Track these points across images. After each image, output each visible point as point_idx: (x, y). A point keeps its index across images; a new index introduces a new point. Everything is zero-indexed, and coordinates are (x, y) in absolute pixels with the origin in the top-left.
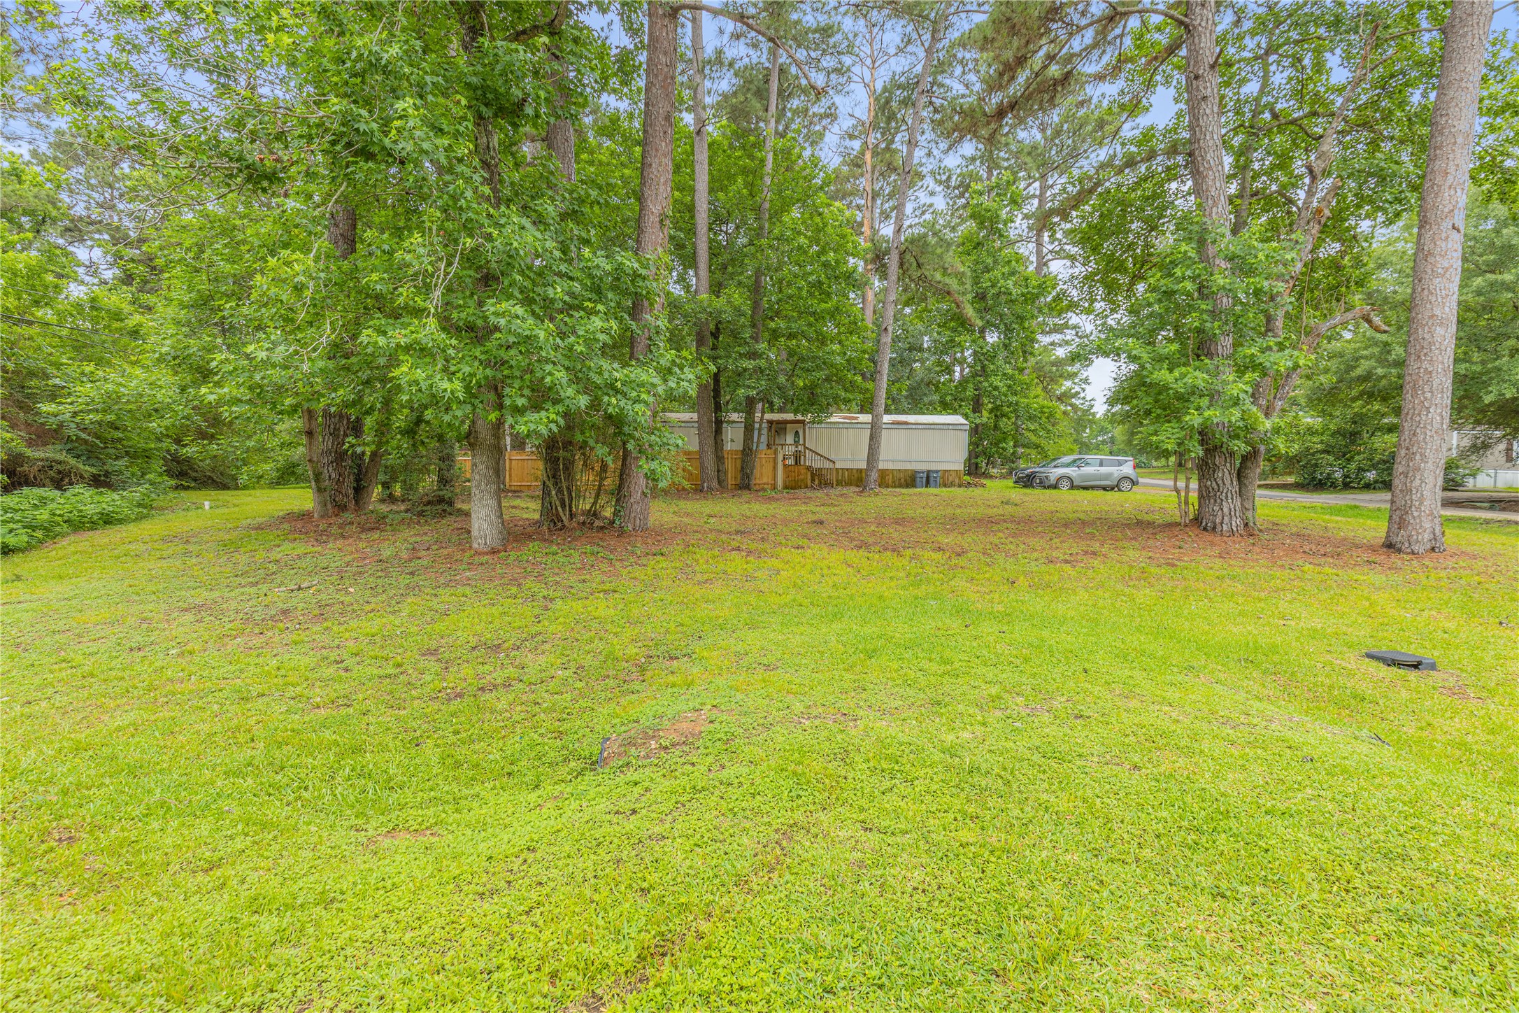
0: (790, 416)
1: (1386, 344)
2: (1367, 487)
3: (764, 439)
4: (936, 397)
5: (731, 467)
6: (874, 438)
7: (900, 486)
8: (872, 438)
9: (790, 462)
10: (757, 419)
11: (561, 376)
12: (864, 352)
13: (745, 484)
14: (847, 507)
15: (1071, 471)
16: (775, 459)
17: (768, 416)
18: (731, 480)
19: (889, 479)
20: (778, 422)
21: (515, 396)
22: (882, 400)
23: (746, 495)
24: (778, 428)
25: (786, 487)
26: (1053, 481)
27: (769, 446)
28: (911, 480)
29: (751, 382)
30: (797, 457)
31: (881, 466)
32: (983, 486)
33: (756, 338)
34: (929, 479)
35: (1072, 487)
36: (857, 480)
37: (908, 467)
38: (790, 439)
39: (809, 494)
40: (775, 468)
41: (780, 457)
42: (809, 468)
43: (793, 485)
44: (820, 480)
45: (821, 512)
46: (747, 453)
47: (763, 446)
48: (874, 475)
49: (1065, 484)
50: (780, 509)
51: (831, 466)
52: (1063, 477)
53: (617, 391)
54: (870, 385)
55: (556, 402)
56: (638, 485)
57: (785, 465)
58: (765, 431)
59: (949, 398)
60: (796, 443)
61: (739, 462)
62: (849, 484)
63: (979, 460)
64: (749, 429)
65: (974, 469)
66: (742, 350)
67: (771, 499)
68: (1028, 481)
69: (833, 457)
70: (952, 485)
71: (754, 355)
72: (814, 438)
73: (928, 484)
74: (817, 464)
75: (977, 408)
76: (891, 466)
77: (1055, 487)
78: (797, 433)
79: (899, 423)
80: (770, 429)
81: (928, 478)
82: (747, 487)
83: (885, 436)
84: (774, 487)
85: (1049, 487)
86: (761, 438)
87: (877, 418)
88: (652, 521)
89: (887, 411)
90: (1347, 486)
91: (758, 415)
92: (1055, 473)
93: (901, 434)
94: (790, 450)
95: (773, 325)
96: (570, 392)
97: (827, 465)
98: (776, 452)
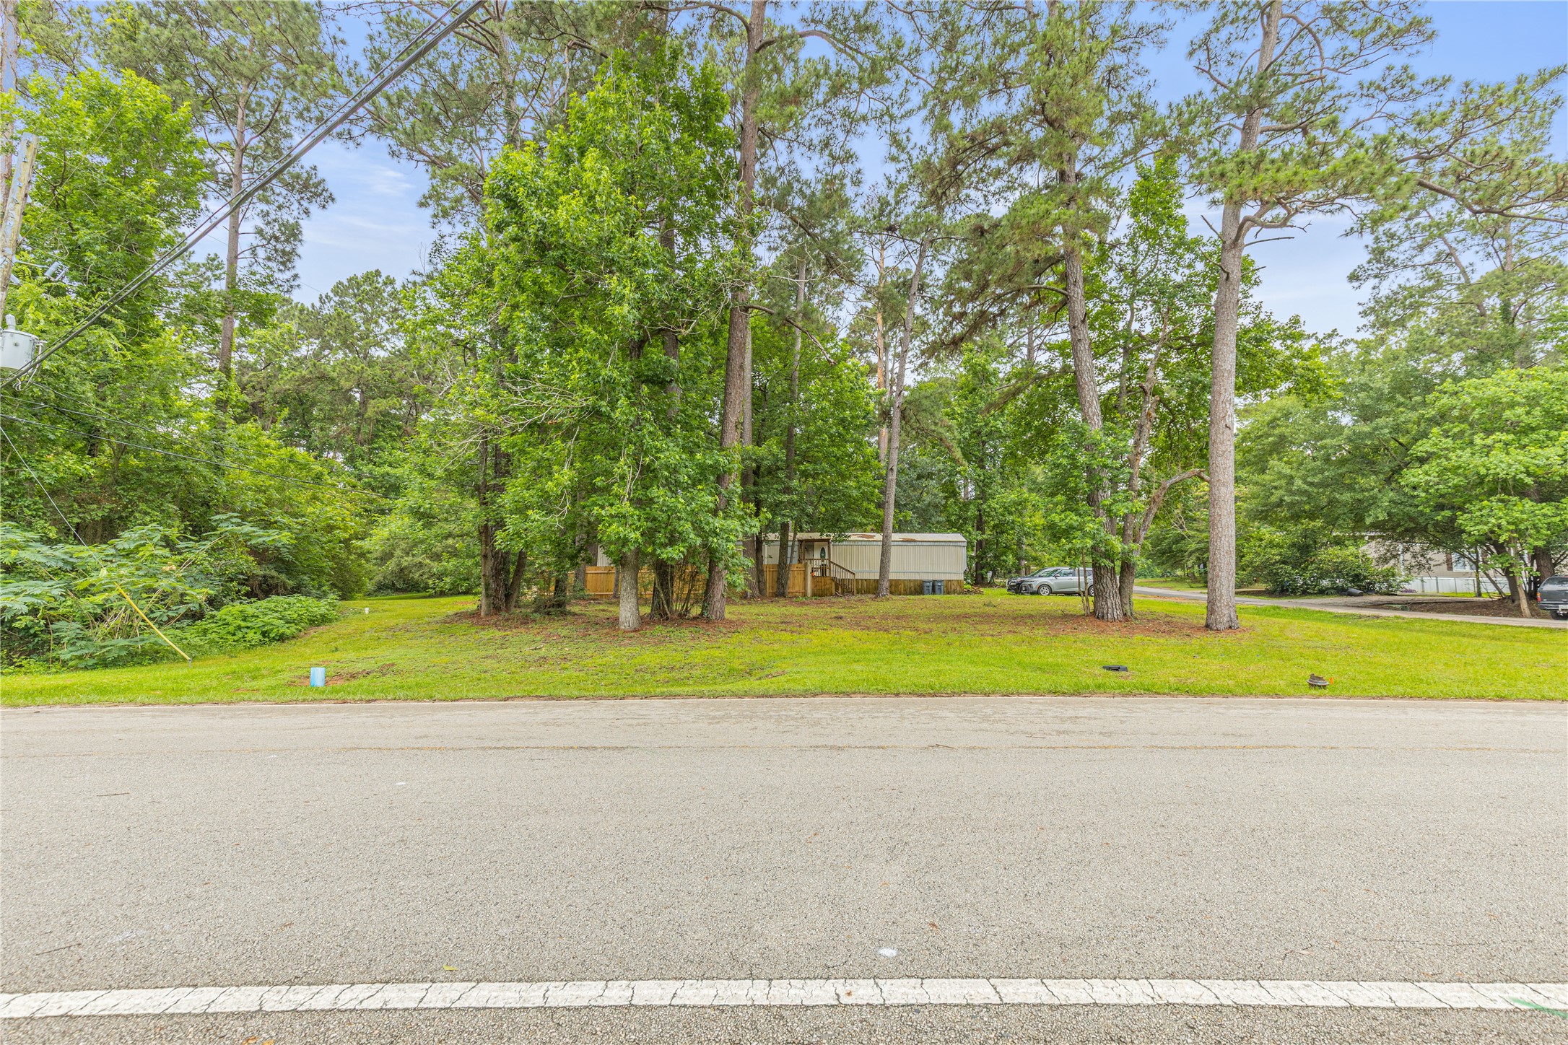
0: (816, 536)
1: (1292, 477)
2: (1322, 592)
3: (796, 555)
4: (942, 519)
5: (769, 578)
6: (885, 555)
7: (911, 594)
8: (883, 554)
9: (817, 574)
10: (790, 538)
11: (688, 526)
12: (875, 487)
13: (780, 593)
14: (862, 609)
15: (1050, 581)
16: (805, 572)
17: (800, 536)
18: (769, 590)
19: (902, 588)
20: (807, 541)
21: (661, 537)
22: (891, 522)
23: (782, 600)
24: (807, 545)
25: (814, 595)
26: (1035, 588)
27: (800, 561)
28: (919, 588)
29: (786, 512)
30: (823, 569)
31: (891, 577)
32: (980, 593)
33: (790, 477)
34: (934, 588)
35: (1051, 593)
36: (872, 589)
37: (917, 577)
38: (817, 555)
39: (833, 600)
40: (805, 579)
41: (809, 570)
42: (833, 579)
43: (820, 593)
44: (843, 588)
45: (842, 612)
46: (782, 567)
47: (795, 561)
48: (886, 584)
49: (1045, 590)
50: (810, 610)
51: (851, 577)
52: (1043, 585)
53: (717, 534)
54: (881, 512)
55: (684, 541)
56: (720, 589)
57: (813, 577)
58: (796, 549)
59: (953, 518)
60: (823, 557)
61: (775, 575)
62: (867, 592)
63: (983, 571)
64: (783, 547)
65: (978, 580)
66: (780, 487)
67: (802, 604)
68: (1017, 589)
69: (853, 570)
70: (954, 592)
71: (787, 490)
72: (838, 554)
73: (934, 592)
74: (839, 575)
75: (980, 527)
76: (902, 577)
77: (1037, 593)
78: (823, 550)
79: (908, 541)
80: (800, 546)
81: (934, 586)
82: (783, 595)
83: (894, 552)
84: (805, 595)
85: (1032, 593)
86: (793, 554)
87: (886, 537)
88: (727, 616)
89: (895, 532)
90: (1305, 593)
91: (791, 534)
92: (1036, 582)
93: (909, 550)
94: (817, 564)
95: (802, 467)
96: (692, 536)
97: (849, 576)
98: (806, 566)
